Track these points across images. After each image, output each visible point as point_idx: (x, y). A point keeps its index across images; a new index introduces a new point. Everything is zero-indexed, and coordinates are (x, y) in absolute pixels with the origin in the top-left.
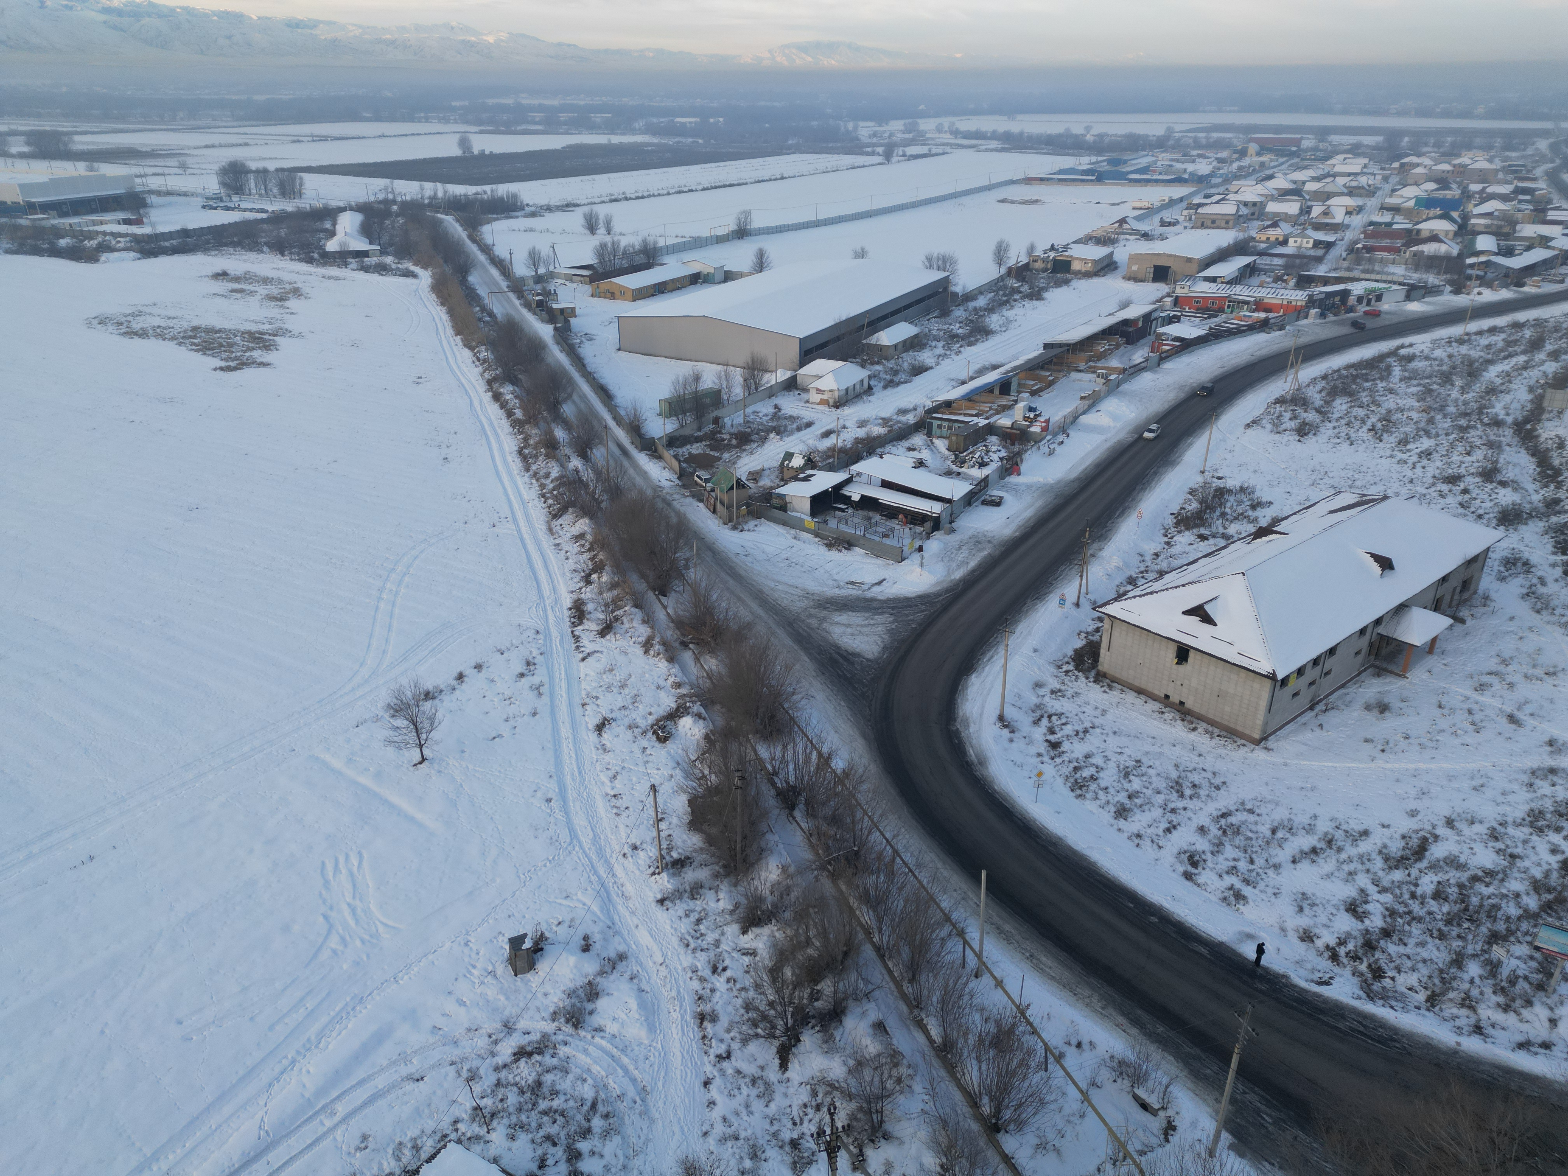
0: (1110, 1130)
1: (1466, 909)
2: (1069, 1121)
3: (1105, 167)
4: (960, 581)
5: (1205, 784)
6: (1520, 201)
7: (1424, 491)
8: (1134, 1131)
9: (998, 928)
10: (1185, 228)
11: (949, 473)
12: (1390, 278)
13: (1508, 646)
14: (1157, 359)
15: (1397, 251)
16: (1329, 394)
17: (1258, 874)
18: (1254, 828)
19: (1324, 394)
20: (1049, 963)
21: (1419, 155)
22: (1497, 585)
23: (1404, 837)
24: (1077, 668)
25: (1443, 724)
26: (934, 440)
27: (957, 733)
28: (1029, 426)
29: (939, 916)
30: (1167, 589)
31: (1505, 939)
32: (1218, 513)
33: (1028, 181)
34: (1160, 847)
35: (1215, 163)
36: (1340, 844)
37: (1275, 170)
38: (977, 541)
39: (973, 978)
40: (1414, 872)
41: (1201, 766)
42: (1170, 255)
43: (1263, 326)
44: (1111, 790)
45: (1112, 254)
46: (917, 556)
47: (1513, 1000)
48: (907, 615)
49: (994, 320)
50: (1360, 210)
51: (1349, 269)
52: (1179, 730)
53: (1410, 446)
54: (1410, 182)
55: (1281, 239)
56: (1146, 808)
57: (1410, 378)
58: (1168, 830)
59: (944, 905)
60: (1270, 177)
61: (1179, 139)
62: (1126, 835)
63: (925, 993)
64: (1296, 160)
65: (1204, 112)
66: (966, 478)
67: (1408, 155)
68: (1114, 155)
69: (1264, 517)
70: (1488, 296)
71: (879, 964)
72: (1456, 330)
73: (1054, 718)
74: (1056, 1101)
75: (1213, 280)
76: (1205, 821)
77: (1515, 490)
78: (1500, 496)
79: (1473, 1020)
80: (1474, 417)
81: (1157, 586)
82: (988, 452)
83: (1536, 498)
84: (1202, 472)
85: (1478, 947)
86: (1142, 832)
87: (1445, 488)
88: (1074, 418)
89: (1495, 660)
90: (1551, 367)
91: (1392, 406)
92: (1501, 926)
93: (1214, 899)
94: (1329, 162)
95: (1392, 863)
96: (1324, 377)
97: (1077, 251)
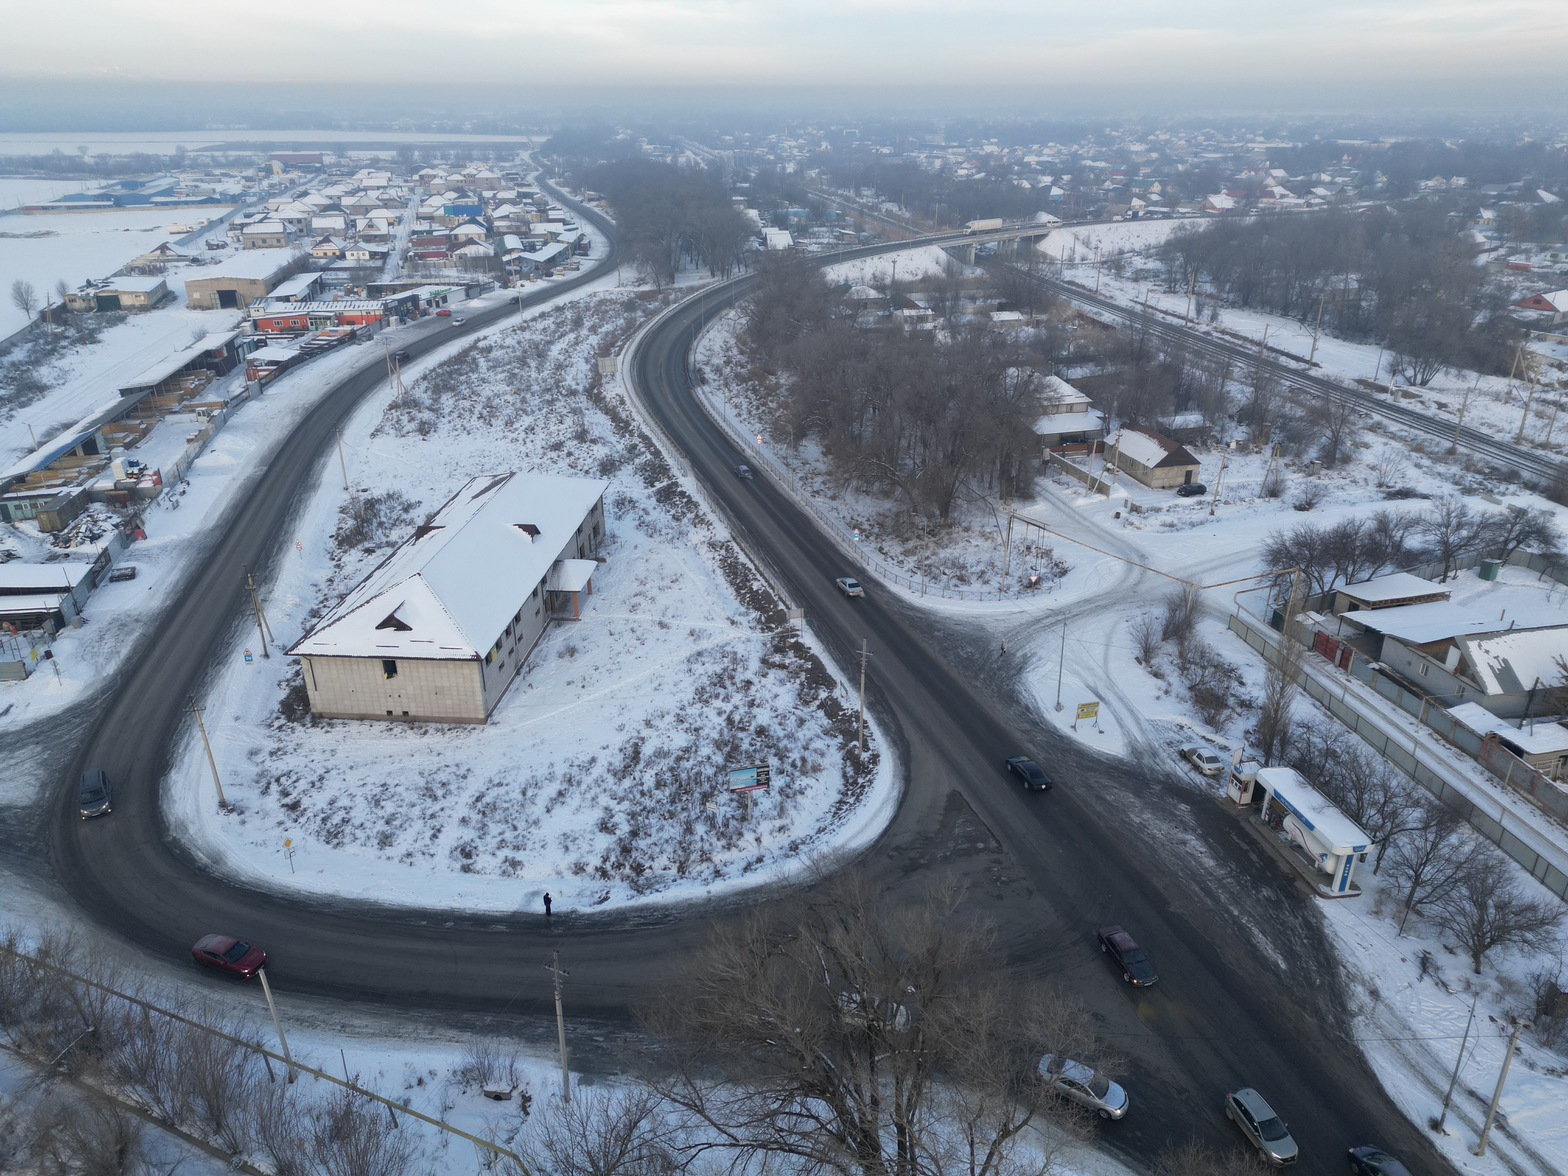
0: (476, 1140)
1: (681, 786)
2: (435, 1159)
3: (119, 191)
4: (116, 675)
5: (452, 778)
6: (525, 204)
7: (540, 461)
8: (497, 1125)
9: (297, 1020)
10: (237, 249)
11: (52, 558)
12: (447, 280)
13: (640, 570)
14: (257, 387)
15: (444, 255)
16: (434, 392)
17: (524, 836)
18: (507, 798)
19: (429, 393)
20: (365, 1023)
21: (433, 167)
22: (617, 524)
23: (621, 750)
24: (289, 719)
25: (618, 647)
26: (17, 524)
27: (176, 842)
28: (137, 483)
29: (225, 1045)
30: (353, 611)
31: (712, 795)
32: (375, 524)
33: (28, 210)
34: (432, 856)
35: (243, 182)
36: (577, 778)
37: (307, 186)
38: (121, 625)
39: (288, 1085)
40: (637, 774)
41: (443, 764)
42: (231, 279)
43: (352, 338)
44: (368, 825)
45: (163, 284)
46: (47, 664)
47: (731, 838)
48: (60, 737)
49: (44, 373)
50: (400, 220)
51: (410, 276)
52: (411, 740)
53: (516, 425)
54: (434, 192)
55: (338, 253)
56: (406, 825)
57: (495, 367)
58: (434, 836)
59: (226, 1031)
60: (305, 194)
61: (195, 159)
62: (396, 860)
63: (239, 1132)
64: (323, 176)
65: (210, 129)
66: (79, 557)
67: (424, 168)
68: (127, 178)
69: (419, 517)
70: (530, 287)
71: (170, 1137)
72: (516, 320)
73: (283, 780)
74: (416, 1148)
75: (286, 299)
76: (463, 811)
77: (604, 444)
78: (595, 452)
79: (712, 869)
80: (555, 391)
81: (342, 610)
82: (95, 522)
83: (620, 447)
84: (346, 489)
85: (698, 811)
86: (411, 850)
87: (554, 454)
88: (189, 463)
89: (636, 583)
90: (594, 340)
91: (490, 394)
92: (706, 787)
93: (495, 877)
94: (356, 177)
95: (620, 775)
96: (425, 378)
97: (120, 285)
